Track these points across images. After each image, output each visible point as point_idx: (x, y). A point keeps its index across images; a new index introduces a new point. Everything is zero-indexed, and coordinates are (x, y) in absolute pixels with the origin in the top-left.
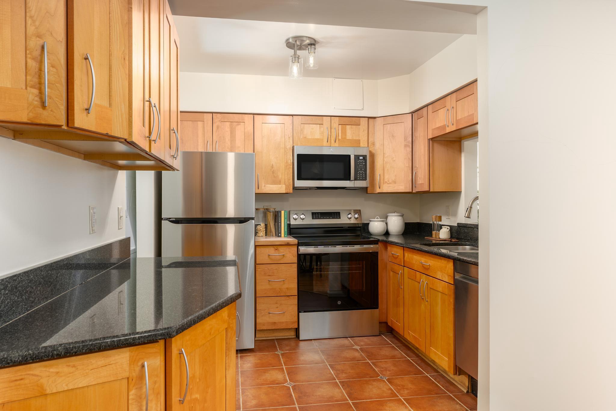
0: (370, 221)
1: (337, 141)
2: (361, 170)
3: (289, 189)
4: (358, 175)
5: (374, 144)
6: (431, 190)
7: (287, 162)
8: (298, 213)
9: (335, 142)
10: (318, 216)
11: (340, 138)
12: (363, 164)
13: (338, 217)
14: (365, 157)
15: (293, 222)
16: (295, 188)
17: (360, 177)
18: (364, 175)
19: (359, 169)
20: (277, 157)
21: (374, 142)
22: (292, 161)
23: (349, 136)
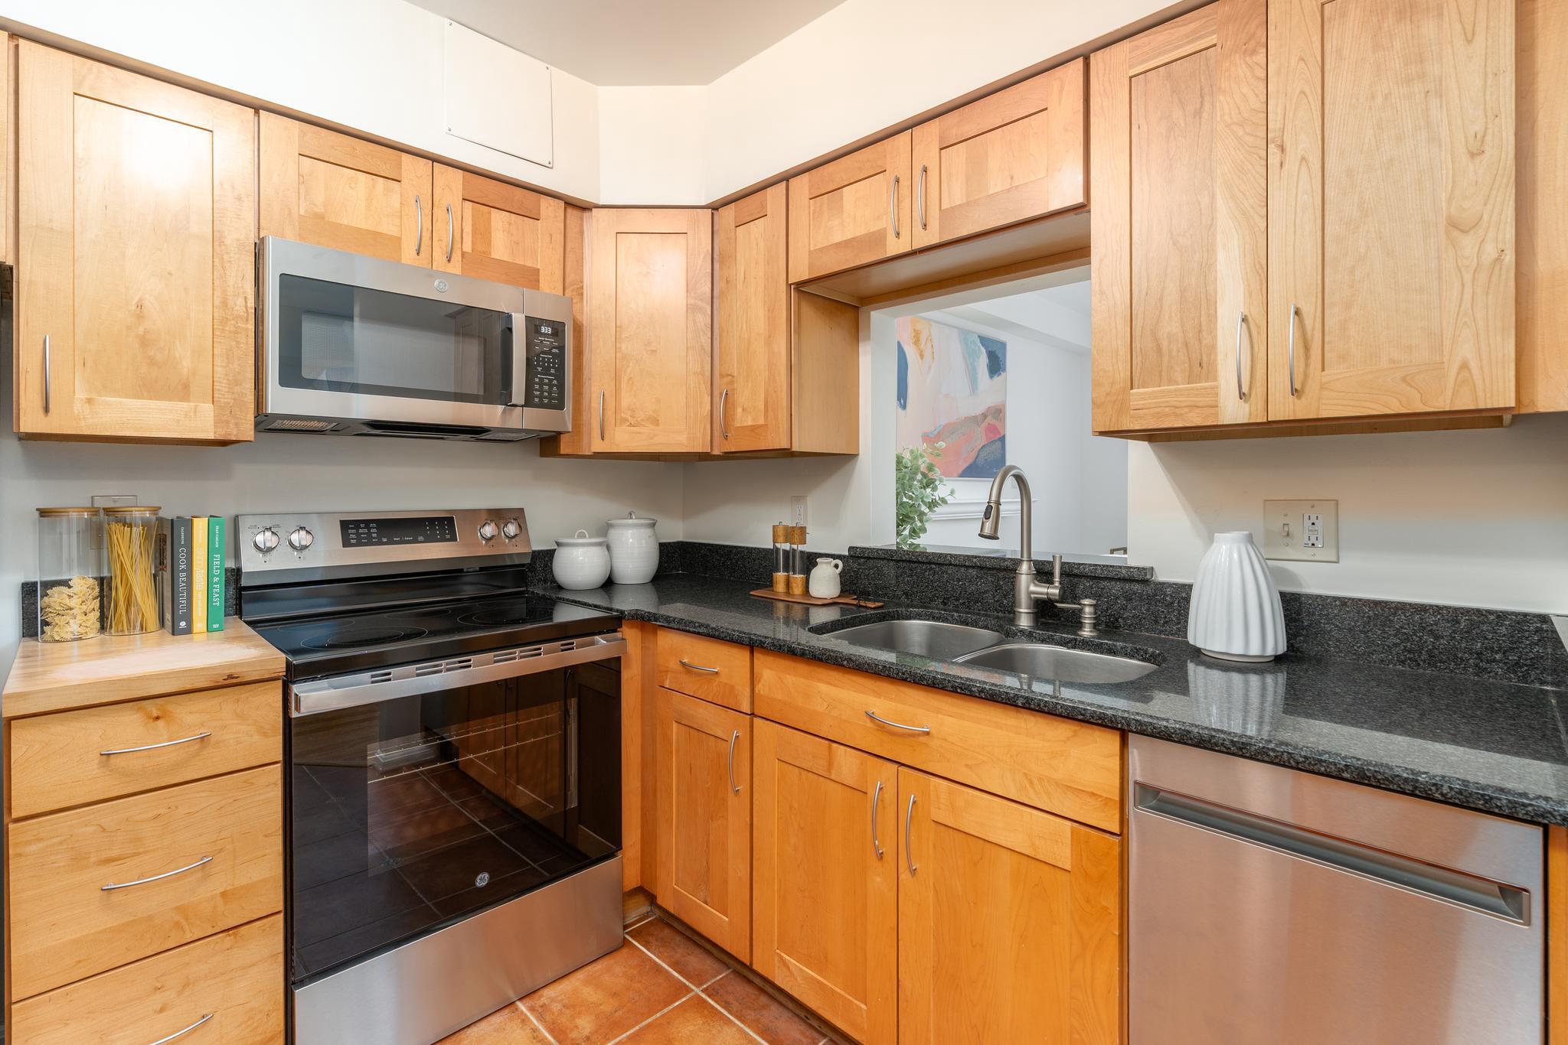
0: (558, 544)
1: (457, 257)
2: (546, 371)
3: (237, 424)
4: (537, 387)
5: (582, 294)
6: (795, 448)
7: (225, 303)
8: (278, 526)
9: (449, 261)
10: (369, 534)
11: (468, 247)
12: (554, 350)
13: (448, 536)
14: (558, 329)
15: (252, 564)
16: (266, 424)
17: (541, 397)
18: (555, 389)
19: (540, 369)
20: (170, 274)
21: (582, 288)
22: (251, 303)
23: (500, 250)
